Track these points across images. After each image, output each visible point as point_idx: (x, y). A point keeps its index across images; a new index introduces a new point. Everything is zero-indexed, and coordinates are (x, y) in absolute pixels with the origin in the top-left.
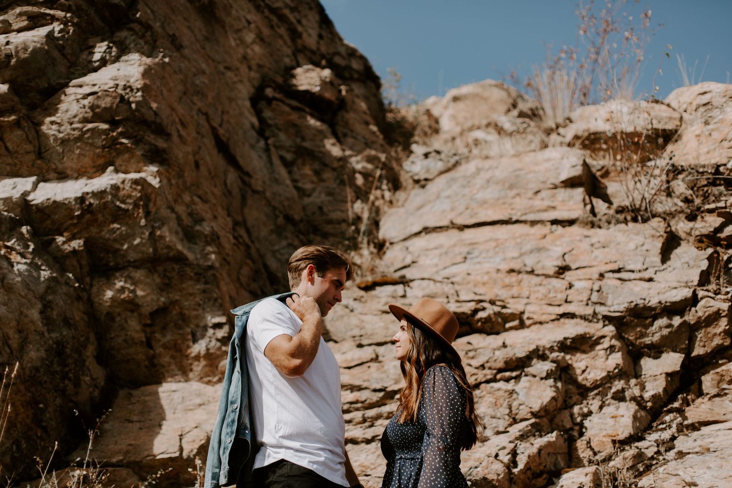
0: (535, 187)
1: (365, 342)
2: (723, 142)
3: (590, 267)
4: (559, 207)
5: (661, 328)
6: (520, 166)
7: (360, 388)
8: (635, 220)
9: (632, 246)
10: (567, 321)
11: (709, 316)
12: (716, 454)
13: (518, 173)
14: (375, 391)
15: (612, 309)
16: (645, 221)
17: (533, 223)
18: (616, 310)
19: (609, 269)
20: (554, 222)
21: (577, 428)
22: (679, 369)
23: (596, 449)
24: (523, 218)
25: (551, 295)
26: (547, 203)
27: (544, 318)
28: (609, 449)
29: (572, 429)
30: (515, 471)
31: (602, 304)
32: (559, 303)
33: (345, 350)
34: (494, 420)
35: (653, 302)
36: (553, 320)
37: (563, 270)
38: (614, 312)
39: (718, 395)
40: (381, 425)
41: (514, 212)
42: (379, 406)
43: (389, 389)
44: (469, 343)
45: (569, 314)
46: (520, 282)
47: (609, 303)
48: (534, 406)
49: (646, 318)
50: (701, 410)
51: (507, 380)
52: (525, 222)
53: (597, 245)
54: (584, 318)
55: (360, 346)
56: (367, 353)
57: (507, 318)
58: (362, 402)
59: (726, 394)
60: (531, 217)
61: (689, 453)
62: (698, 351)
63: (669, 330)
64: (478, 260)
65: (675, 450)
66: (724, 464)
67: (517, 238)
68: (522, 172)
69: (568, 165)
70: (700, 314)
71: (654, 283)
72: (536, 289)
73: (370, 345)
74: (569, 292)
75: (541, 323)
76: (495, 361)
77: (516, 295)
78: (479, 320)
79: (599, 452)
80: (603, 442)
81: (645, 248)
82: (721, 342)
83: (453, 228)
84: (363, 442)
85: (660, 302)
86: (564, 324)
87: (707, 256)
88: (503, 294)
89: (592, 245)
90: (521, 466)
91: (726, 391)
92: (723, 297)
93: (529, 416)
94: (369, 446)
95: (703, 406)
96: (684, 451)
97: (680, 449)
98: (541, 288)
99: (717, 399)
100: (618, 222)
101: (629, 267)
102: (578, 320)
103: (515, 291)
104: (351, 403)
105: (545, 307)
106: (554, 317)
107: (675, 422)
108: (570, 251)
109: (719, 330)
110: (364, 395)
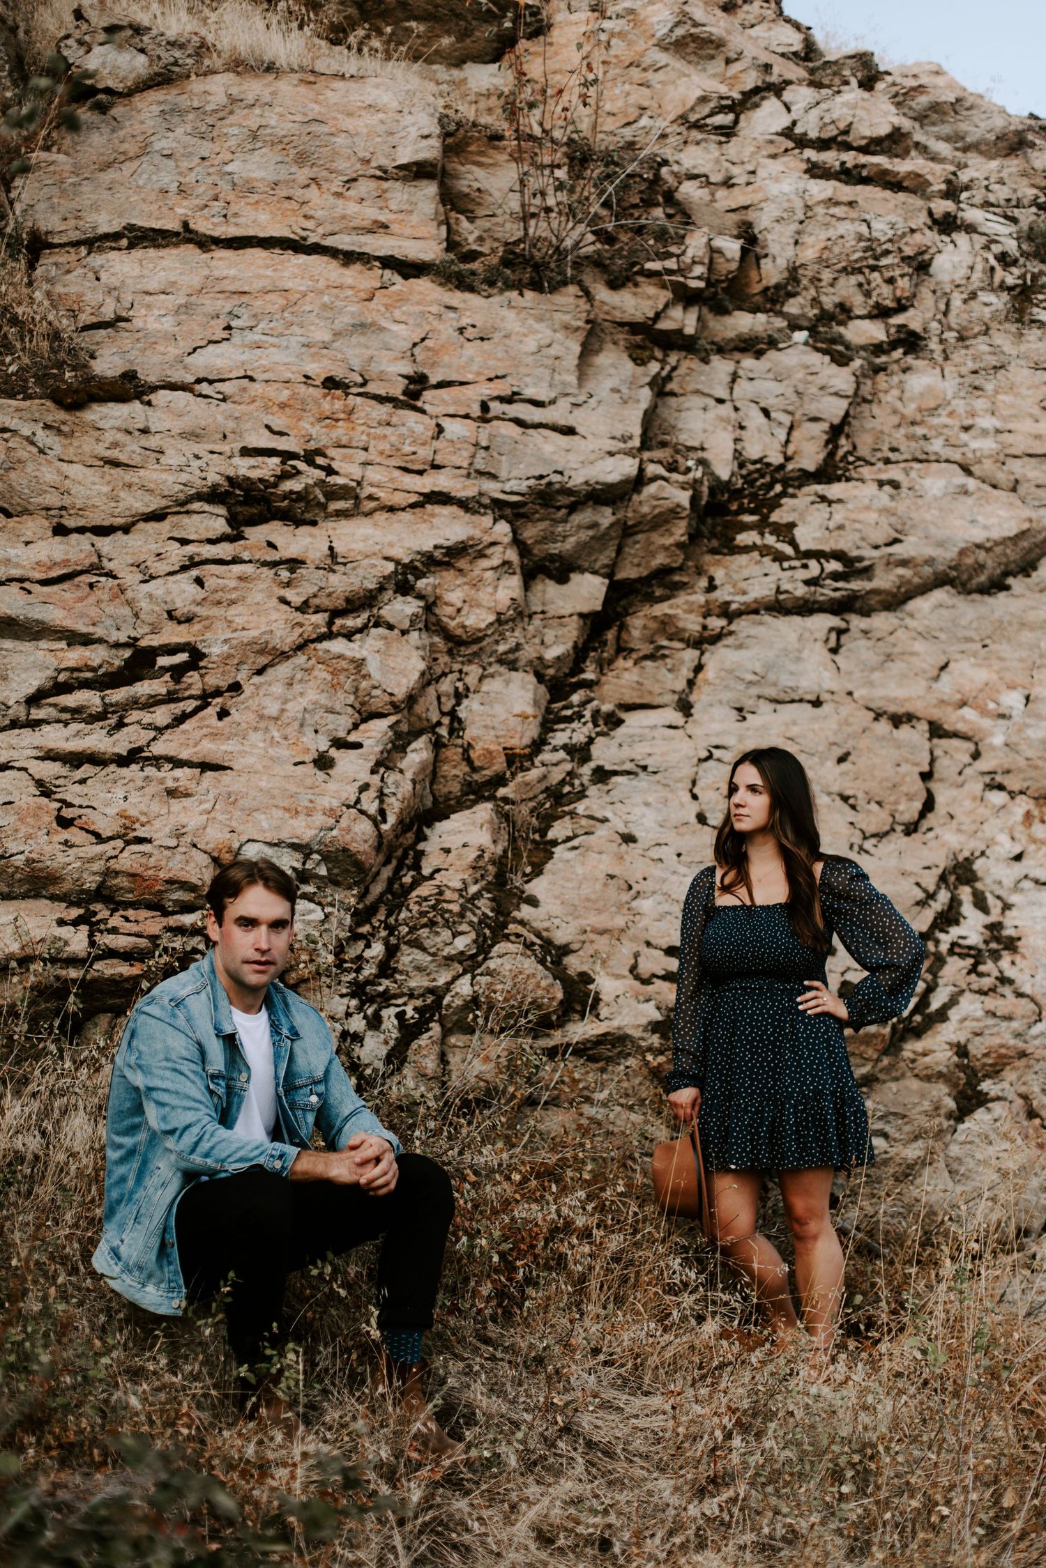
0: (348, 167)
1: (70, 523)
2: (632, 69)
3: (462, 384)
4: (394, 228)
5: (580, 527)
6: (315, 110)
7: (87, 640)
8: (537, 286)
9: (531, 345)
10: (437, 509)
11: (661, 514)
12: (657, 777)
13: (314, 128)
14: (117, 645)
15: (507, 488)
16: (553, 289)
17: (349, 258)
18: (515, 489)
19: (495, 394)
20: (389, 262)
21: (446, 720)
22: (599, 608)
23: (477, 763)
24: (329, 242)
25: (408, 449)
26: (371, 213)
27: (400, 499)
28: (499, 764)
29: (439, 724)
30: (385, 827)
31: (493, 477)
32: (421, 467)
33: (29, 535)
34: (331, 716)
35: (577, 479)
36: (413, 506)
37: (417, 385)
38: (512, 493)
39: (651, 657)
40: (138, 722)
41: (310, 224)
42: (130, 682)
43: (143, 643)
44: (271, 545)
45: (440, 493)
46: (351, 412)
47: (503, 474)
48: (396, 691)
49: (559, 508)
50: (623, 682)
51: (349, 635)
52: (332, 252)
53: (470, 333)
54: (463, 504)
55: (60, 530)
56: (78, 549)
57: (333, 493)
58: (94, 670)
59: (664, 656)
60: (344, 242)
61: (615, 773)
62: (628, 572)
63: (591, 533)
64: (255, 337)
65: (592, 765)
66: (670, 796)
67: (321, 293)
68: (324, 129)
69: (414, 132)
70: (645, 509)
71: (576, 438)
72: (380, 431)
73: (81, 530)
74: (436, 444)
75: (392, 509)
76: (329, 595)
77: (344, 441)
78: (286, 496)
79: (482, 768)
80: (490, 753)
81: (553, 351)
82: (668, 561)
83: (189, 241)
84: (112, 761)
85: (586, 483)
86: (433, 515)
87: (648, 379)
88: (321, 435)
89: (461, 330)
90: (392, 819)
91: (666, 652)
92: (681, 478)
93: (389, 709)
94: (124, 771)
95: (626, 675)
96: (608, 767)
97: (601, 763)
98: (388, 431)
99: (648, 663)
100: (509, 286)
101: (529, 392)
102: (454, 509)
103: (340, 432)
104: (73, 670)
105: (397, 473)
106: (414, 498)
107: (589, 706)
108: (423, 340)
109: (669, 541)
110: (96, 656)
